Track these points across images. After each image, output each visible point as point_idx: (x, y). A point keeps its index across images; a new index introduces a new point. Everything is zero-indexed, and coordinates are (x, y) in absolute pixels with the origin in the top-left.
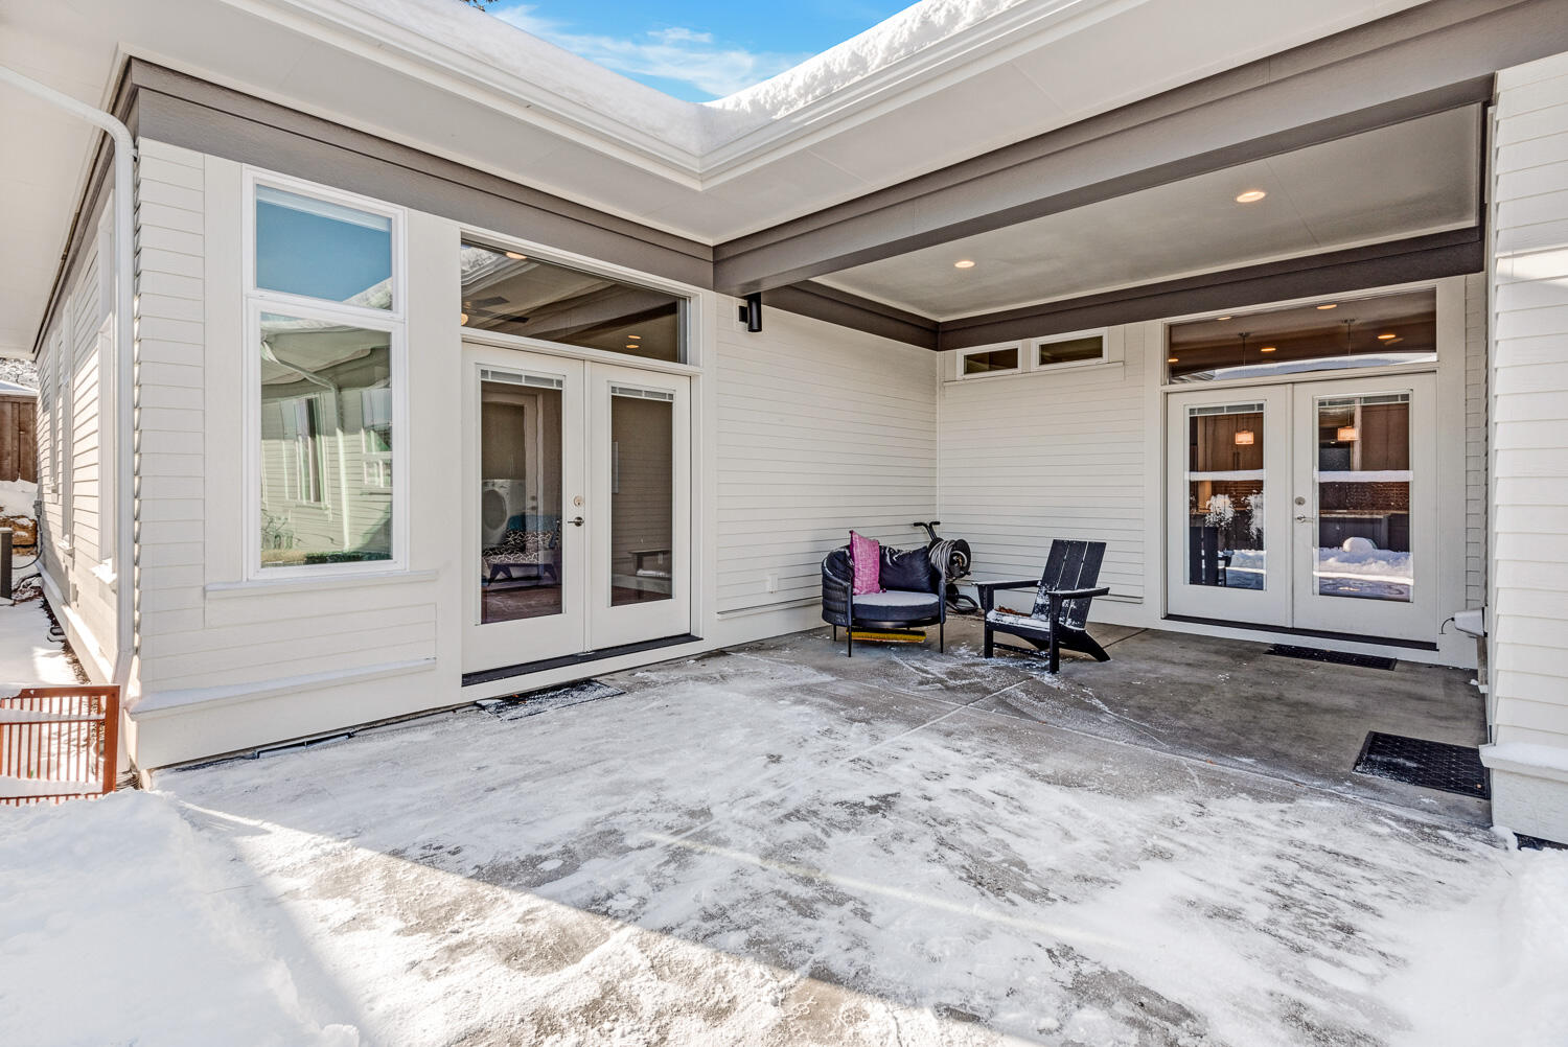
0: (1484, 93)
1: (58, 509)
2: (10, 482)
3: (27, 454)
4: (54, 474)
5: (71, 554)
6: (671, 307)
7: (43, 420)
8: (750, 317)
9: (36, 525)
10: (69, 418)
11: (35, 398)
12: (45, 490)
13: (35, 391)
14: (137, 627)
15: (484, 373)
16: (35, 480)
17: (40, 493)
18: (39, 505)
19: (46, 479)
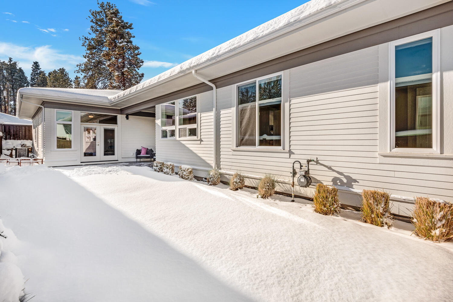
0: (154, 107)
1: (36, 144)
2: (27, 141)
3: (30, 135)
4: (36, 139)
5: (38, 150)
6: (115, 118)
7: (33, 131)
8: (127, 118)
9: (32, 148)
10: (38, 130)
11: (32, 126)
12: (34, 142)
13: (32, 124)
14: (44, 154)
15: (84, 127)
16: (32, 140)
17: (33, 142)
18: (33, 144)
19: (34, 140)
